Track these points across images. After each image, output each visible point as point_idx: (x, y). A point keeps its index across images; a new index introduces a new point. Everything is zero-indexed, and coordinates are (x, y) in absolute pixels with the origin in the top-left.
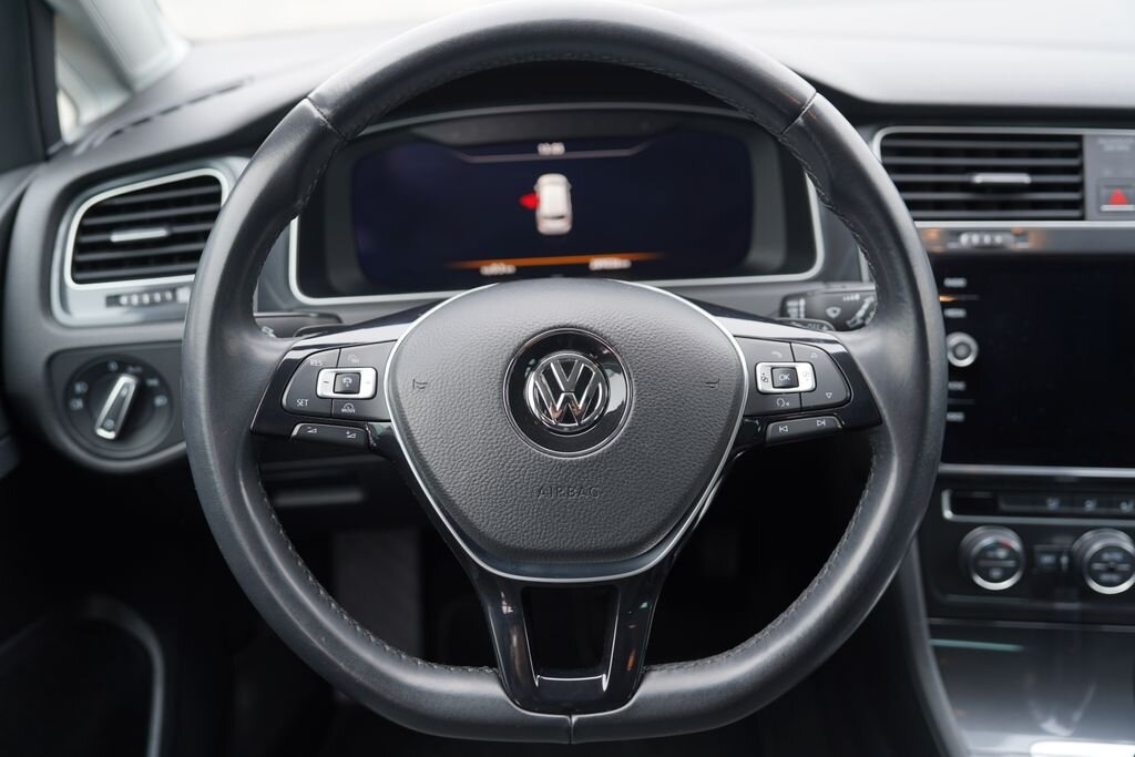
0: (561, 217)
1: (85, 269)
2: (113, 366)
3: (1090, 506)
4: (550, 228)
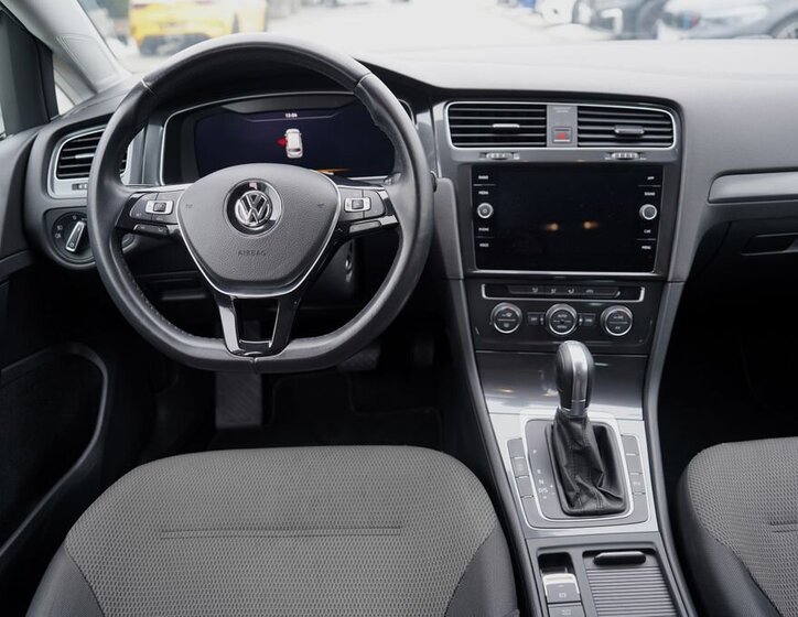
0: (298, 150)
1: (63, 173)
2: (75, 218)
3: (553, 291)
4: (292, 154)
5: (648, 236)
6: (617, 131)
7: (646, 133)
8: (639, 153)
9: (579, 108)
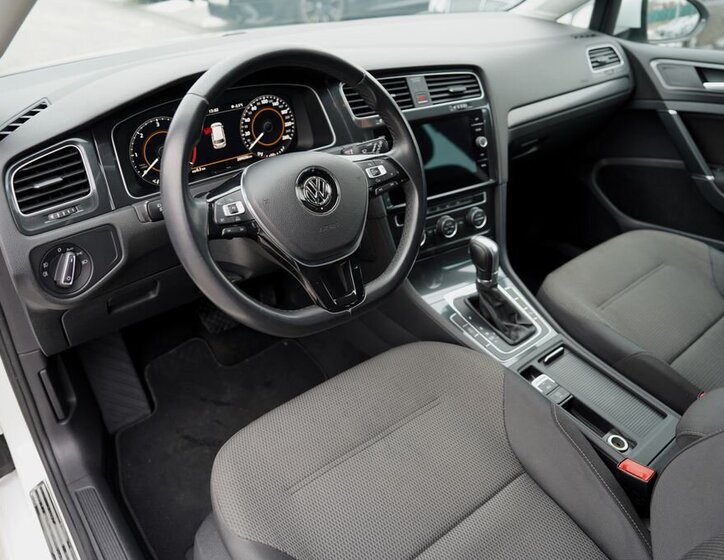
0: (222, 141)
1: (27, 206)
2: (60, 250)
4: (218, 146)
5: (483, 157)
6: (451, 90)
7: (468, 89)
8: (468, 103)
9: (426, 77)
